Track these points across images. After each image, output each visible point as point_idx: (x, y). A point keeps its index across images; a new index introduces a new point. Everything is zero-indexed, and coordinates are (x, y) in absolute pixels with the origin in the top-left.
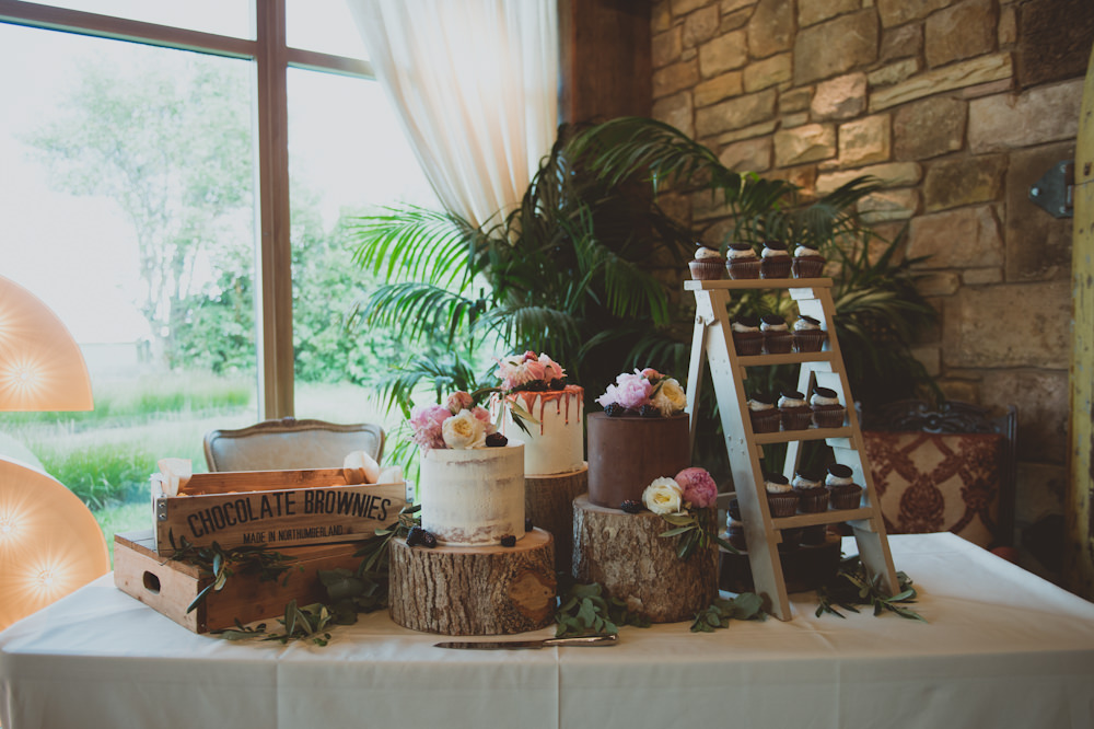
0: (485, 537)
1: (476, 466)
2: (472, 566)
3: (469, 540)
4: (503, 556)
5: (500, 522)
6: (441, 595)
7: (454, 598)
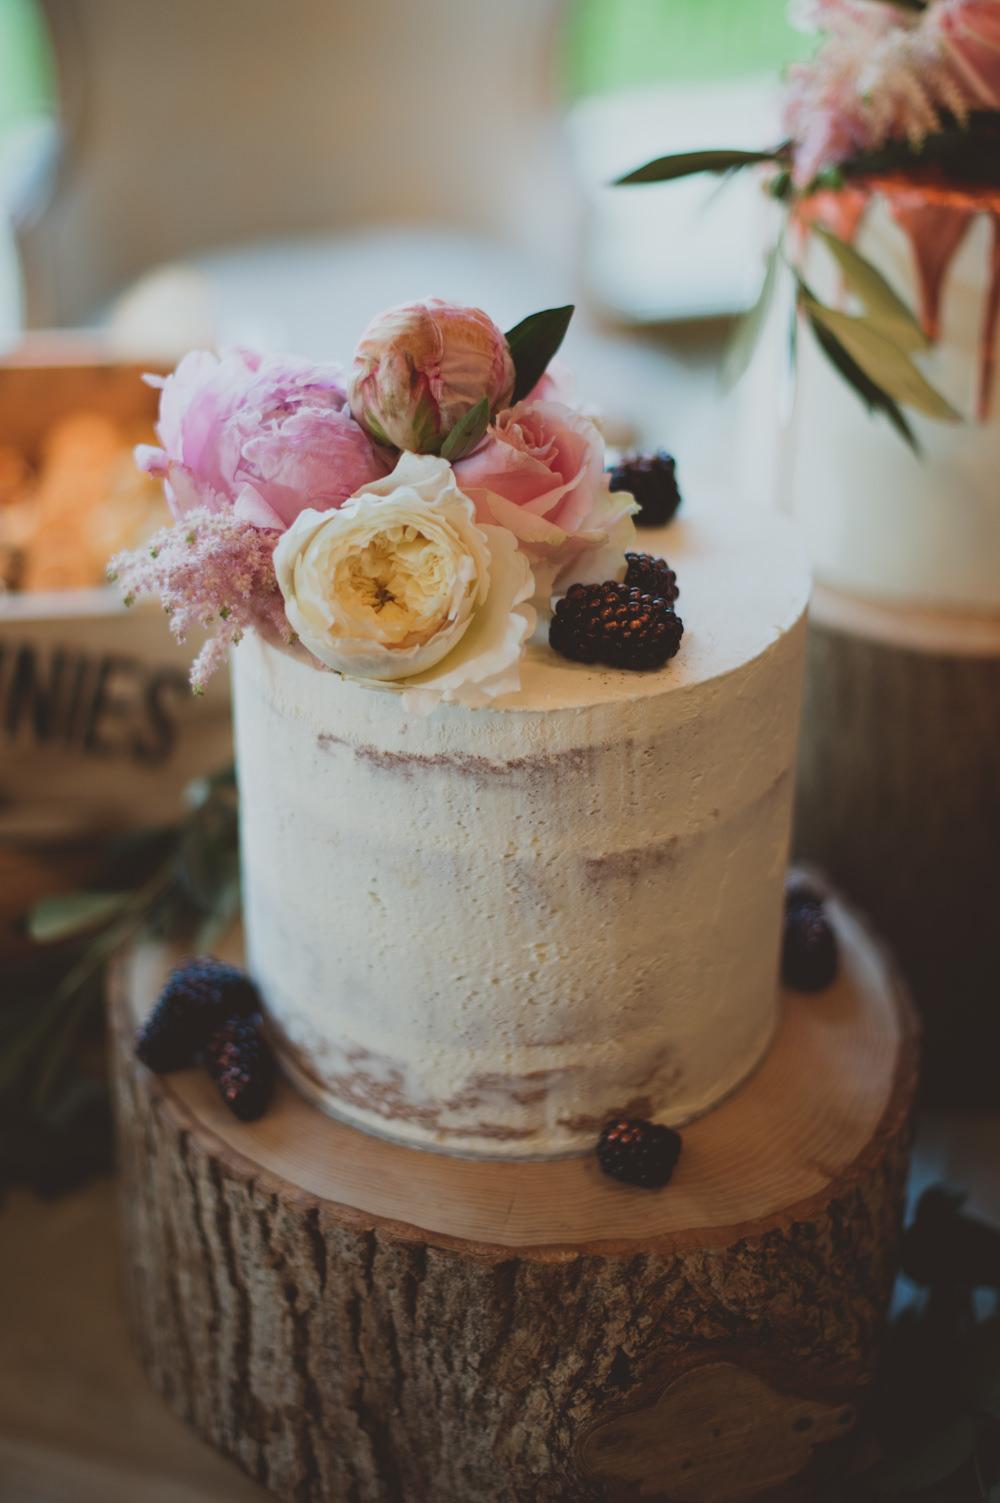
0: (517, 1118)
1: (467, 788)
2: (411, 1291)
3: (427, 1117)
4: (575, 1269)
5: (607, 1052)
6: (269, 1355)
7: (325, 1387)
